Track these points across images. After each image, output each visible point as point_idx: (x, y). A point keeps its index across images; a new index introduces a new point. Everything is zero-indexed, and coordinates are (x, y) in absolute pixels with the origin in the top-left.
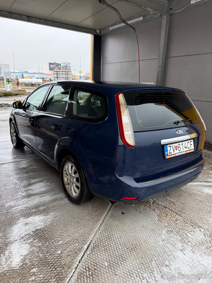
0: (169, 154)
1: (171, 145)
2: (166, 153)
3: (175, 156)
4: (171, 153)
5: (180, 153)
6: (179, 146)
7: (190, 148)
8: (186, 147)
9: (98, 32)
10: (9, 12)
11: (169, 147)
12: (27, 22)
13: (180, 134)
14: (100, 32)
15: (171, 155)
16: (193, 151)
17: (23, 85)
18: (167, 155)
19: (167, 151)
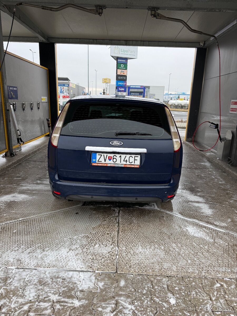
0: (97, 162)
1: (103, 154)
2: (94, 160)
3: (105, 165)
4: (101, 161)
5: (115, 165)
6: (115, 157)
7: (133, 162)
8: (126, 161)
9: (201, 44)
10: (109, 40)
11: (98, 155)
12: (126, 46)
13: (115, 145)
14: (204, 44)
15: (101, 163)
16: (137, 167)
17: (172, 107)
18: (95, 162)
19: (96, 158)
